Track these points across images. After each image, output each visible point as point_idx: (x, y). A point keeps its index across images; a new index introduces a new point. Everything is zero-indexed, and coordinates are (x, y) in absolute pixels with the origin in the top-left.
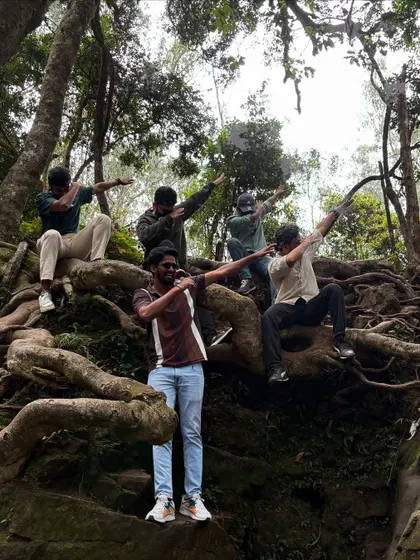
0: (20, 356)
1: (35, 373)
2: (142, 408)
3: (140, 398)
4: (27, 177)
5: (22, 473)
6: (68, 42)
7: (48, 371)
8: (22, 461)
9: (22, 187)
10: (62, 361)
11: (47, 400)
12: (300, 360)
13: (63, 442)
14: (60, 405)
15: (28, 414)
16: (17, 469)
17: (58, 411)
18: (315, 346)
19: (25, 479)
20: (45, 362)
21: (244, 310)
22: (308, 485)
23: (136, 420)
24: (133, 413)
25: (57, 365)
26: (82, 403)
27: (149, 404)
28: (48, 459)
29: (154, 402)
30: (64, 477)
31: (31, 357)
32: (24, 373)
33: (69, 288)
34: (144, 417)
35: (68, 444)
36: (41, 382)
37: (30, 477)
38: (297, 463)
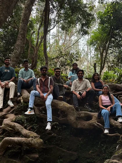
0: (5, 124)
1: (8, 129)
2: (32, 140)
3: (32, 137)
4: (15, 59)
5: (4, 154)
6: (27, 11)
7: (11, 129)
8: (4, 151)
9: (14, 63)
10: (14, 126)
11: (8, 138)
12: (87, 124)
13: (15, 147)
14: (11, 139)
15: (4, 141)
16: (3, 153)
17: (10, 141)
18: (92, 120)
19: (5, 155)
20: (10, 126)
21: (69, 109)
22: (91, 161)
23: (30, 143)
24: (29, 141)
25: (13, 127)
26: (16, 139)
27: (34, 139)
28: (10, 151)
29: (36, 138)
30: (14, 156)
31: (7, 125)
32: (6, 129)
33: (22, 101)
34: (33, 142)
35: (16, 147)
36: (10, 131)
37: (6, 155)
38: (89, 154)
